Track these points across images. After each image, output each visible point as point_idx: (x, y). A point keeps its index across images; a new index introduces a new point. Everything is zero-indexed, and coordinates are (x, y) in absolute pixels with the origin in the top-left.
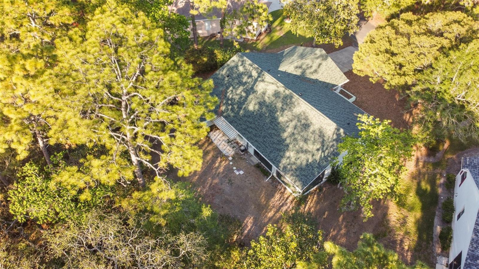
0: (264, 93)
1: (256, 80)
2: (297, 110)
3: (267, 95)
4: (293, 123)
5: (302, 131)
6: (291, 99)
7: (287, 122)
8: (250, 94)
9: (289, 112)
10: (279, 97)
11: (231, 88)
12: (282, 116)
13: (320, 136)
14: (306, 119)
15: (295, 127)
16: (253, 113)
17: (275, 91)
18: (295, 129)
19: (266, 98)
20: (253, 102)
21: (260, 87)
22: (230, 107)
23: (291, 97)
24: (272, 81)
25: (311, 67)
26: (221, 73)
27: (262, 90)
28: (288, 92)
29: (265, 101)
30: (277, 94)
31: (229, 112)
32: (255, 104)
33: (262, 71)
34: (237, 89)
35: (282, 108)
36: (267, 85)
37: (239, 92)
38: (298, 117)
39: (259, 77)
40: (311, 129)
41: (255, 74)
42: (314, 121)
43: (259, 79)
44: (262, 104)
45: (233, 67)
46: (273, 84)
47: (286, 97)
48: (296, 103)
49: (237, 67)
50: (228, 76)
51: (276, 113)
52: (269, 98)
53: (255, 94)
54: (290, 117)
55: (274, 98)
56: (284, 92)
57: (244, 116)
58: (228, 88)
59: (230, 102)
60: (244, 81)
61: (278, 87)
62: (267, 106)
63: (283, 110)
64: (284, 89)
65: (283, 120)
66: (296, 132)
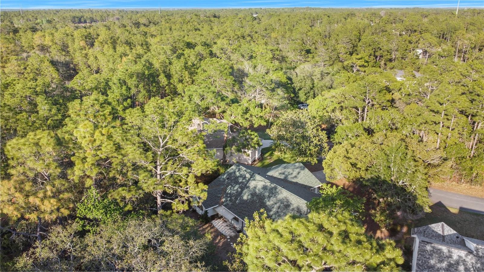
0: (255, 188)
1: (249, 180)
2: (280, 196)
3: (257, 188)
4: (278, 205)
5: (284, 210)
6: (275, 190)
7: (273, 204)
8: (244, 189)
9: (275, 198)
10: (267, 189)
11: (230, 187)
12: (269, 201)
13: (297, 212)
14: (288, 201)
15: (279, 207)
16: (247, 201)
17: (264, 185)
18: (279, 209)
19: (257, 191)
20: (247, 194)
21: (252, 184)
22: (229, 199)
23: (276, 188)
24: (261, 180)
25: (292, 174)
26: (223, 177)
27: (254, 186)
28: (273, 185)
29: (256, 192)
30: (265, 188)
31: (228, 202)
32: (248, 195)
33: (253, 174)
34: (235, 187)
35: (268, 196)
36: (258, 182)
37: (236, 188)
38: (281, 201)
39: (251, 177)
40: (291, 208)
41: (248, 176)
42: (293, 202)
43: (251, 179)
44: (253, 194)
45: (232, 173)
46: (262, 181)
47: (272, 189)
48: (279, 192)
49: (235, 172)
50: (228, 179)
51: (264, 199)
52: (259, 190)
53: (248, 189)
54: (275, 201)
55: (262, 190)
56: (270, 185)
57: (239, 203)
58: (227, 186)
59: (229, 195)
60: (240, 181)
61: (265, 183)
62: (258, 196)
63: (269, 197)
64: (270, 183)
65: (270, 204)
66: (279, 210)
